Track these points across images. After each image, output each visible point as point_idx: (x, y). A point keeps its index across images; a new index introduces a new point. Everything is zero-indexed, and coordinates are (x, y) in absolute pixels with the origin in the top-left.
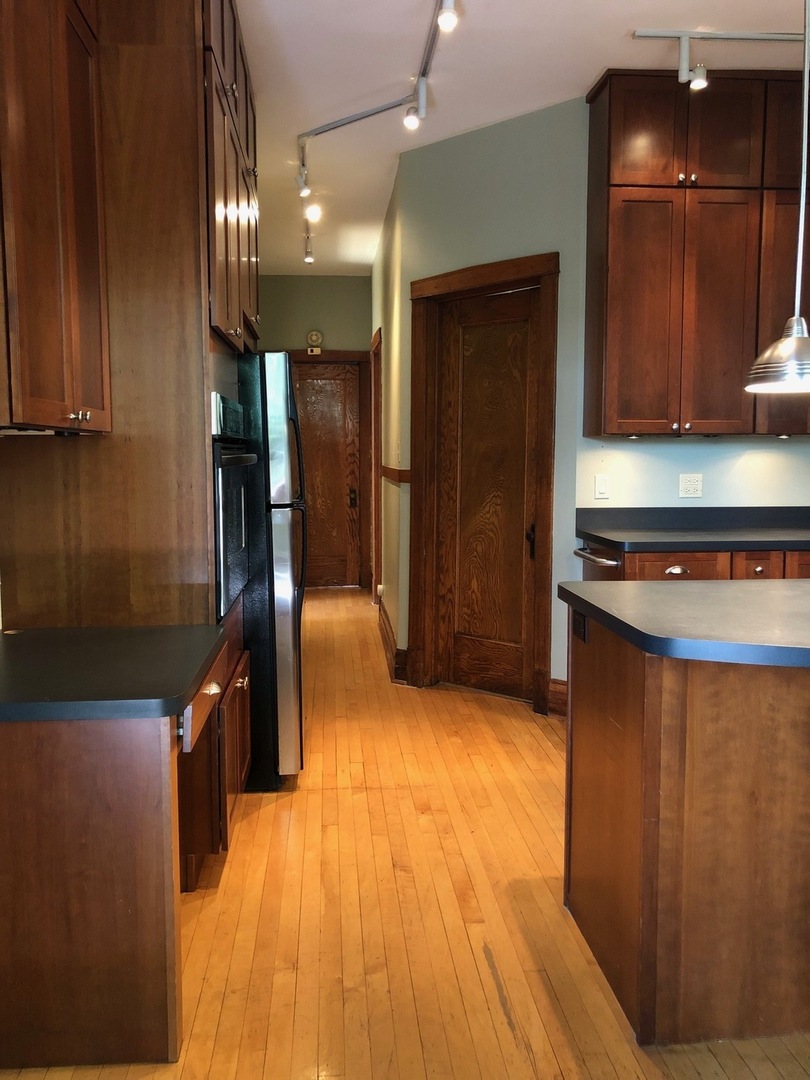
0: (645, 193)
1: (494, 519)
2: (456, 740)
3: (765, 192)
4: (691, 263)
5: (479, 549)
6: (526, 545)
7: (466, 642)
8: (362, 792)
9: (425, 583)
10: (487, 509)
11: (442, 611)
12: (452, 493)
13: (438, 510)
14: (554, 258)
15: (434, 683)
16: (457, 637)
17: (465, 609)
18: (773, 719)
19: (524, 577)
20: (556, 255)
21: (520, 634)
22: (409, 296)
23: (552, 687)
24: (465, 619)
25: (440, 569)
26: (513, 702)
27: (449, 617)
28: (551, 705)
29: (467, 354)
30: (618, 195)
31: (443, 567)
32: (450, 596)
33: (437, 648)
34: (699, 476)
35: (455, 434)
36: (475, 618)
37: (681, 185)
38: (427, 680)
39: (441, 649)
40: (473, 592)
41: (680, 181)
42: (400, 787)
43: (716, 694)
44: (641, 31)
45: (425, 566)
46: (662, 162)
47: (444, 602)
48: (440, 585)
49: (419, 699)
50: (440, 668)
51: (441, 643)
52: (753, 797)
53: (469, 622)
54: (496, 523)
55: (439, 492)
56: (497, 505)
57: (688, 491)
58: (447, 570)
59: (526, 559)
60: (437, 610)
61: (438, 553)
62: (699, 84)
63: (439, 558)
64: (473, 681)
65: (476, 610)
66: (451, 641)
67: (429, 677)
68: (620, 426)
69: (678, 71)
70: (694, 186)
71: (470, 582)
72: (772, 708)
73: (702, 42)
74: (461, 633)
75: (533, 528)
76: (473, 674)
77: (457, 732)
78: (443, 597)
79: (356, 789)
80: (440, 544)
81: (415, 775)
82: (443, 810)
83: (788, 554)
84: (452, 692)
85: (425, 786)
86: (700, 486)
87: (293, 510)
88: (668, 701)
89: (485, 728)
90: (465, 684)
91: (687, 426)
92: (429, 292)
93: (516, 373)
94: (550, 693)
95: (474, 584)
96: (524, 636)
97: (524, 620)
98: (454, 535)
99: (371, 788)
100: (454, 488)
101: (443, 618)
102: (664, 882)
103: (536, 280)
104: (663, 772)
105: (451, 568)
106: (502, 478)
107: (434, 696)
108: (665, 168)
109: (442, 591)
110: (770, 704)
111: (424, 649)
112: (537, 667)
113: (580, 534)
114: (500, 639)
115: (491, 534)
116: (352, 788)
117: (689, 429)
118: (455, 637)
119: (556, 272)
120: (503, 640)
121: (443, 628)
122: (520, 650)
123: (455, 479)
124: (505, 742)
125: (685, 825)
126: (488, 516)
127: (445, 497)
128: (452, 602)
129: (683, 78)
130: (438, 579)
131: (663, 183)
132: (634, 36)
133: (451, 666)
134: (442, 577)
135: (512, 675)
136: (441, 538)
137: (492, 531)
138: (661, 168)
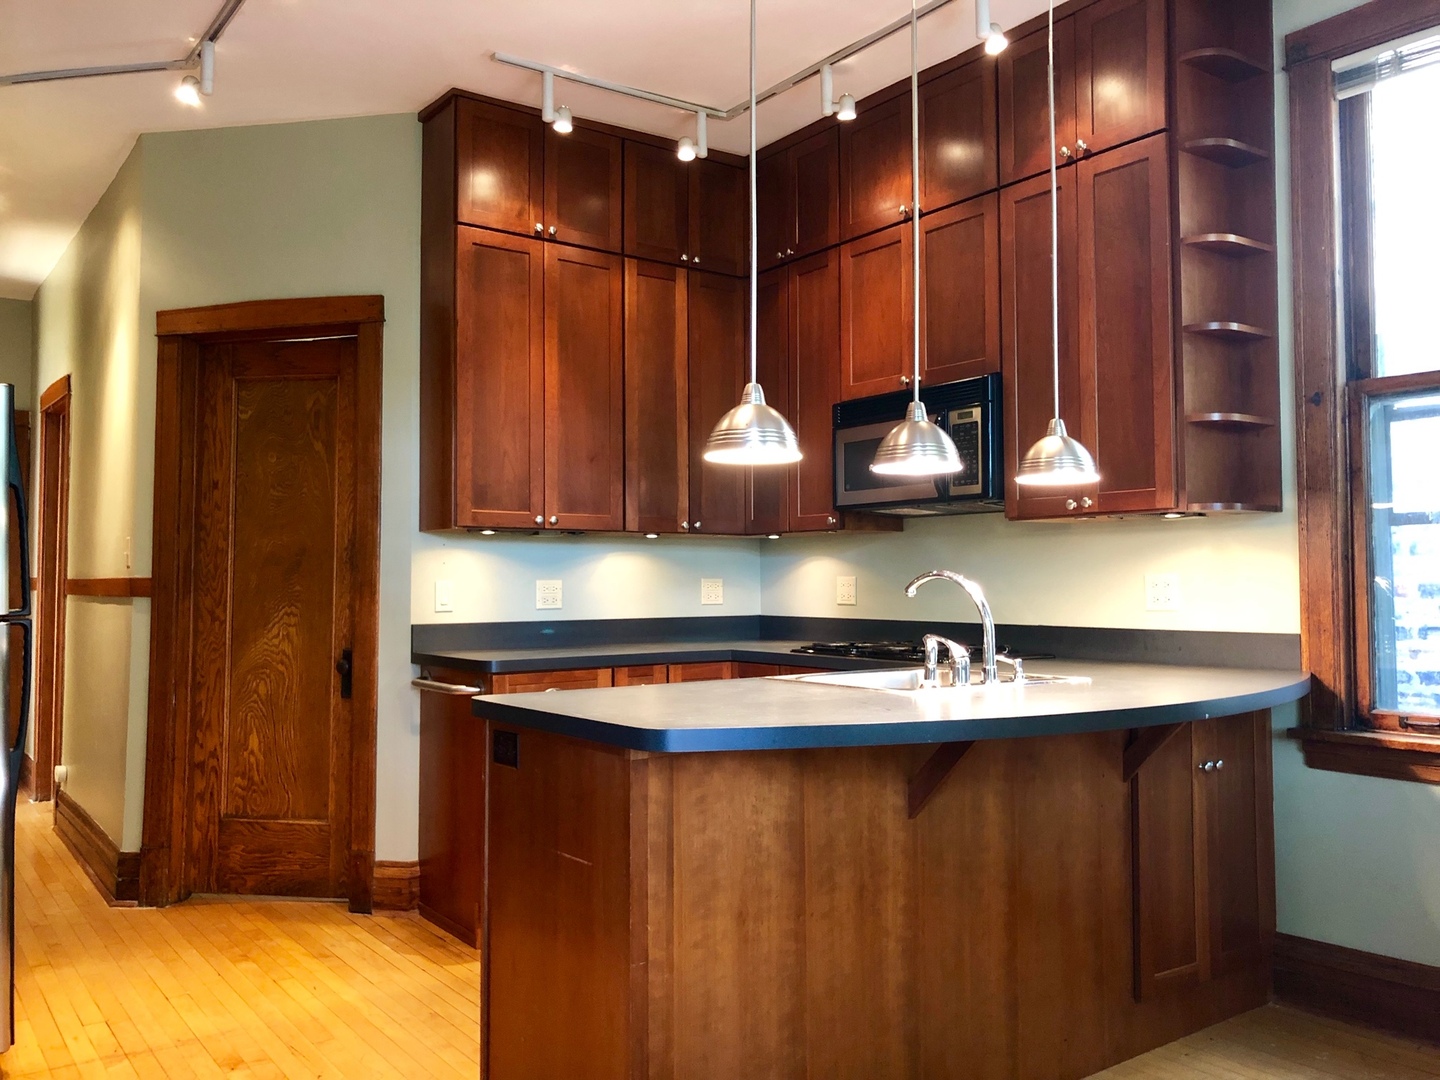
0: (498, 239)
1: (286, 647)
2: (244, 965)
3: (626, 259)
4: (552, 327)
5: (262, 689)
6: (334, 680)
7: (241, 828)
8: (121, 1061)
9: (173, 745)
10: (275, 631)
11: (200, 786)
12: (218, 611)
13: (195, 636)
14: (376, 303)
15: (183, 898)
16: (222, 824)
17: (239, 780)
18: (756, 823)
19: (332, 724)
20: (381, 298)
21: (326, 805)
22: (153, 330)
23: (377, 873)
24: (237, 794)
25: (196, 724)
26: (315, 904)
27: (212, 794)
28: (376, 898)
29: (243, 416)
30: (467, 236)
31: (202, 720)
32: (213, 762)
33: (189, 844)
34: (558, 583)
35: (224, 525)
36: (254, 791)
37: (538, 236)
38: (173, 895)
39: (195, 845)
40: (252, 752)
41: (537, 232)
42: (179, 1043)
43: (702, 800)
44: (502, 54)
45: (174, 721)
46: (517, 206)
47: (203, 773)
48: (197, 747)
49: (165, 921)
50: (193, 872)
51: (197, 835)
52: (741, 917)
53: (243, 798)
54: (289, 651)
55: (197, 608)
56: (290, 625)
57: (546, 600)
58: (209, 725)
59: (335, 699)
60: (192, 787)
61: (193, 701)
62: (564, 127)
63: (196, 707)
64: (250, 884)
65: (256, 778)
66: (214, 829)
67: (175, 890)
68: (475, 517)
69: (541, 111)
70: (552, 239)
71: (246, 739)
72: (756, 811)
73: (565, 81)
74: (232, 816)
75: (348, 655)
76: (251, 873)
77: (246, 956)
78: (201, 766)
79: (109, 1059)
80: (197, 687)
81: (201, 1022)
82: (263, 1059)
83: (671, 667)
84: (216, 906)
85: (223, 1034)
86: (559, 596)
87: (11, 626)
88: (654, 811)
89: (286, 943)
90: (237, 892)
91: (553, 519)
92: (187, 328)
93: (318, 446)
94: (375, 882)
95: (254, 742)
96: (331, 806)
97: (332, 786)
98: (220, 673)
99: (135, 1054)
100: (220, 602)
101: (201, 797)
102: (655, 1041)
103: (353, 327)
104: (650, 902)
105: (214, 722)
106: (298, 588)
107: (191, 915)
108: (520, 214)
109: (199, 756)
110: (754, 806)
111: (170, 847)
112: (354, 847)
113: (416, 658)
114: (294, 817)
115: (281, 668)
116: (101, 1059)
117: (556, 523)
118: (220, 821)
119: (380, 320)
120: (299, 818)
121: (200, 813)
122: (325, 828)
123: (223, 590)
124: (322, 955)
125: (675, 965)
126: (276, 641)
127: (208, 618)
128: (216, 771)
129: (547, 117)
130: (194, 739)
131: (518, 230)
132: (493, 57)
133: (214, 867)
134: (199, 735)
135: (314, 866)
136: (198, 677)
137: (282, 663)
138: (515, 213)
